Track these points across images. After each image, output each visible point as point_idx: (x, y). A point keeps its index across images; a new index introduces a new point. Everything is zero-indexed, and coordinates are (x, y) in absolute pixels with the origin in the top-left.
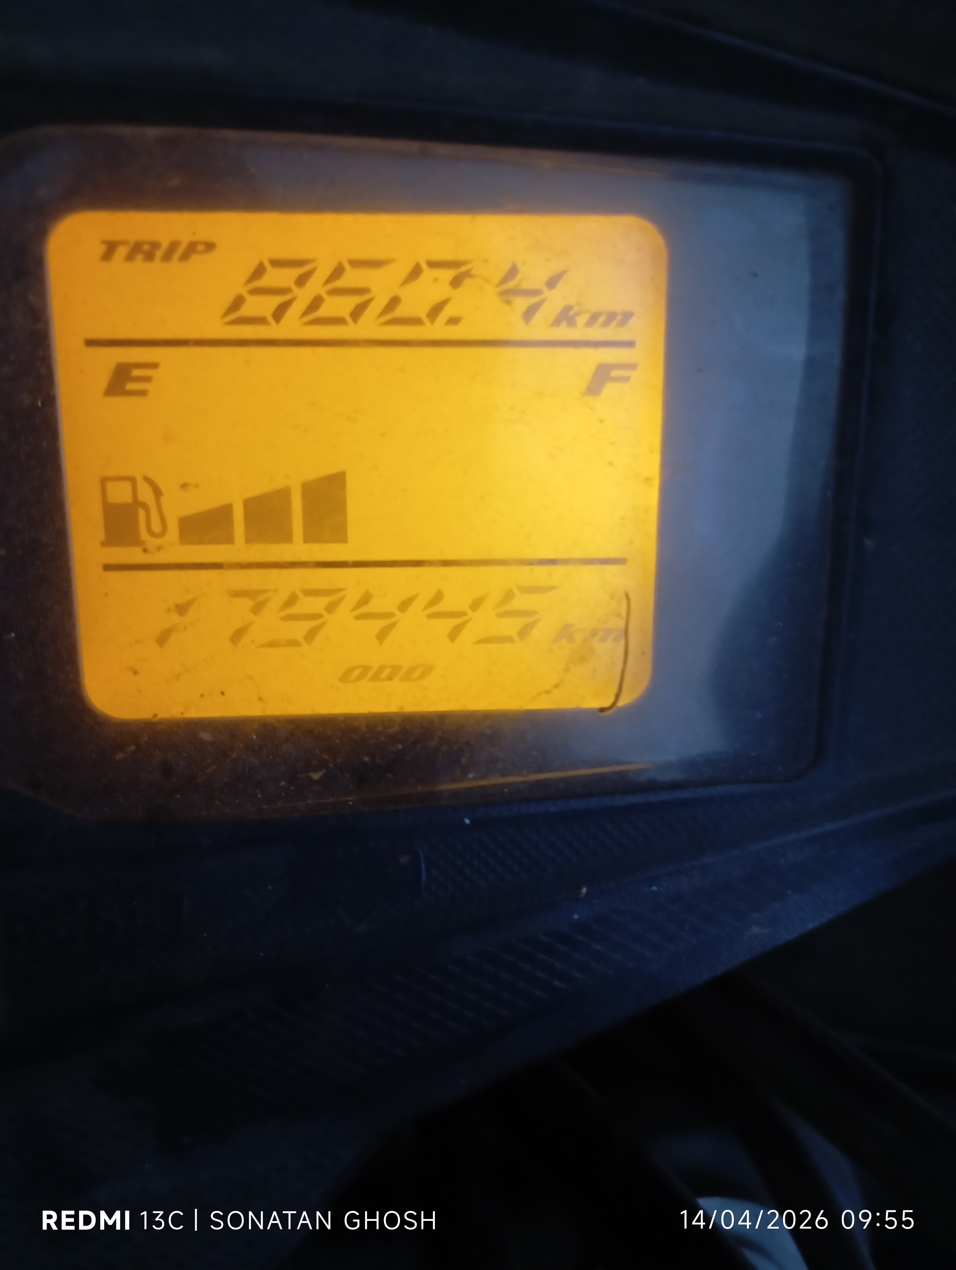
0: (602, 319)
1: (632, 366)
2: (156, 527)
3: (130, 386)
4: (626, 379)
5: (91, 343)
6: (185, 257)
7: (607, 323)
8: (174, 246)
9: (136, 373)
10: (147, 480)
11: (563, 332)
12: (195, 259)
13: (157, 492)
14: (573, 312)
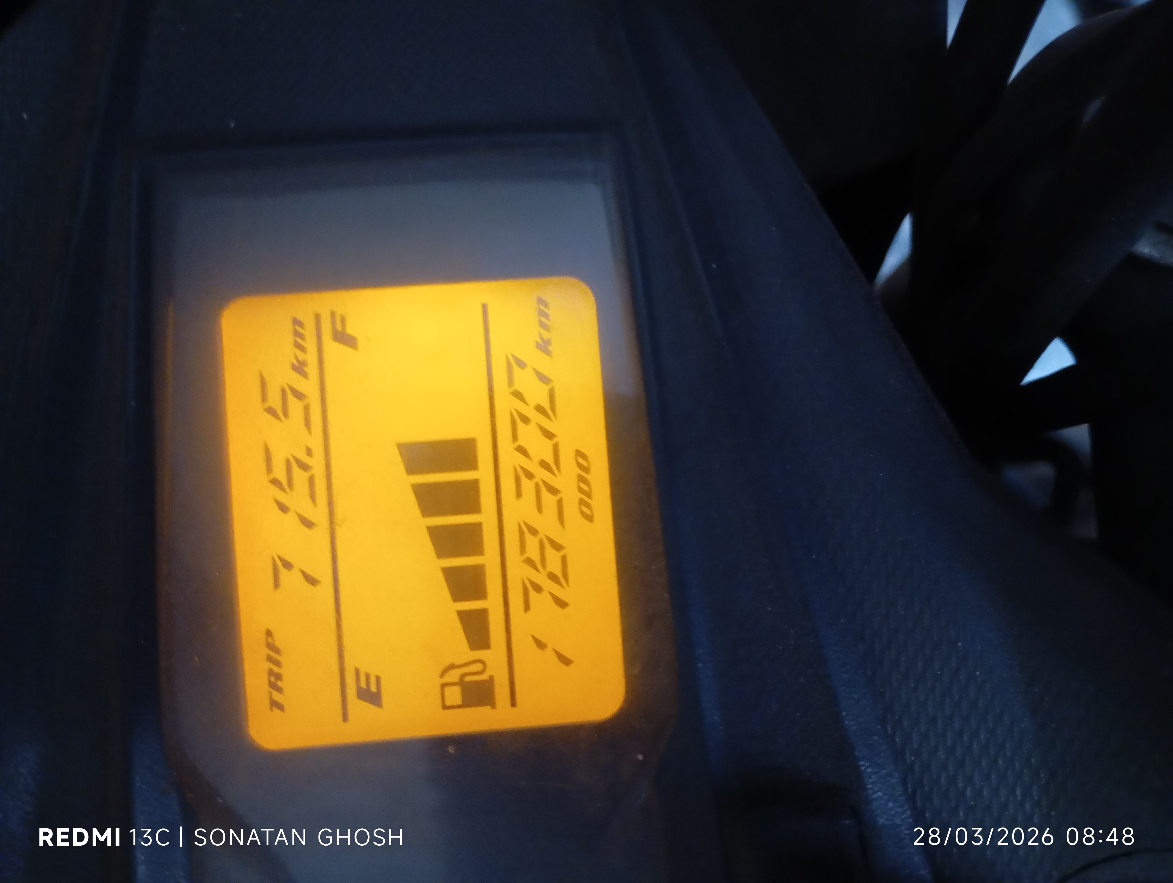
0: (299, 340)
1: (333, 314)
2: (478, 667)
3: (373, 689)
4: (343, 318)
5: (345, 718)
6: (277, 651)
7: (302, 336)
8: (270, 659)
9: (363, 685)
10: (443, 674)
11: (312, 369)
12: (278, 644)
13: (452, 667)
14: (296, 363)
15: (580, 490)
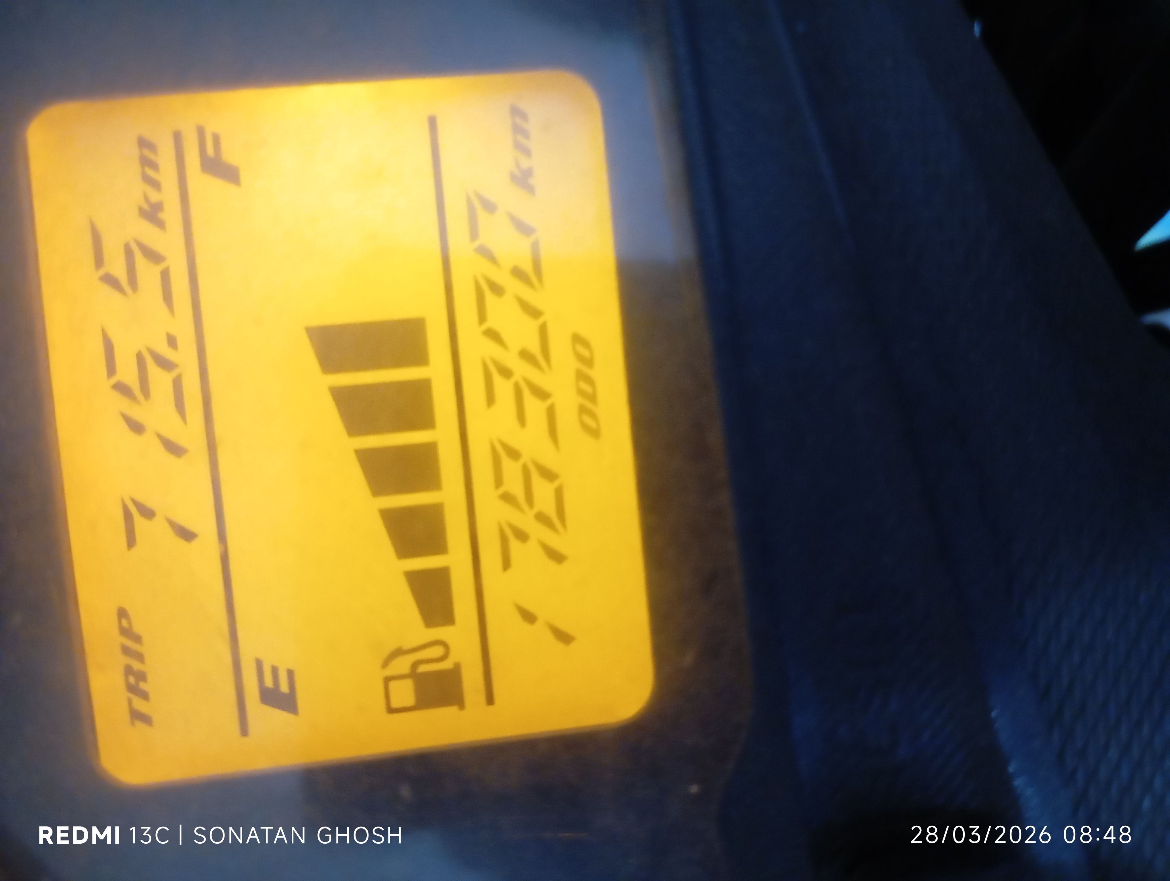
0: (150, 172)
1: (201, 132)
2: (437, 651)
3: (284, 688)
4: (216, 139)
5: (244, 731)
6: (138, 639)
7: (155, 166)
8: (126, 651)
9: (269, 683)
10: (385, 664)
11: (172, 215)
12: (138, 628)
13: (399, 652)
14: (145, 206)
15: (581, 392)
